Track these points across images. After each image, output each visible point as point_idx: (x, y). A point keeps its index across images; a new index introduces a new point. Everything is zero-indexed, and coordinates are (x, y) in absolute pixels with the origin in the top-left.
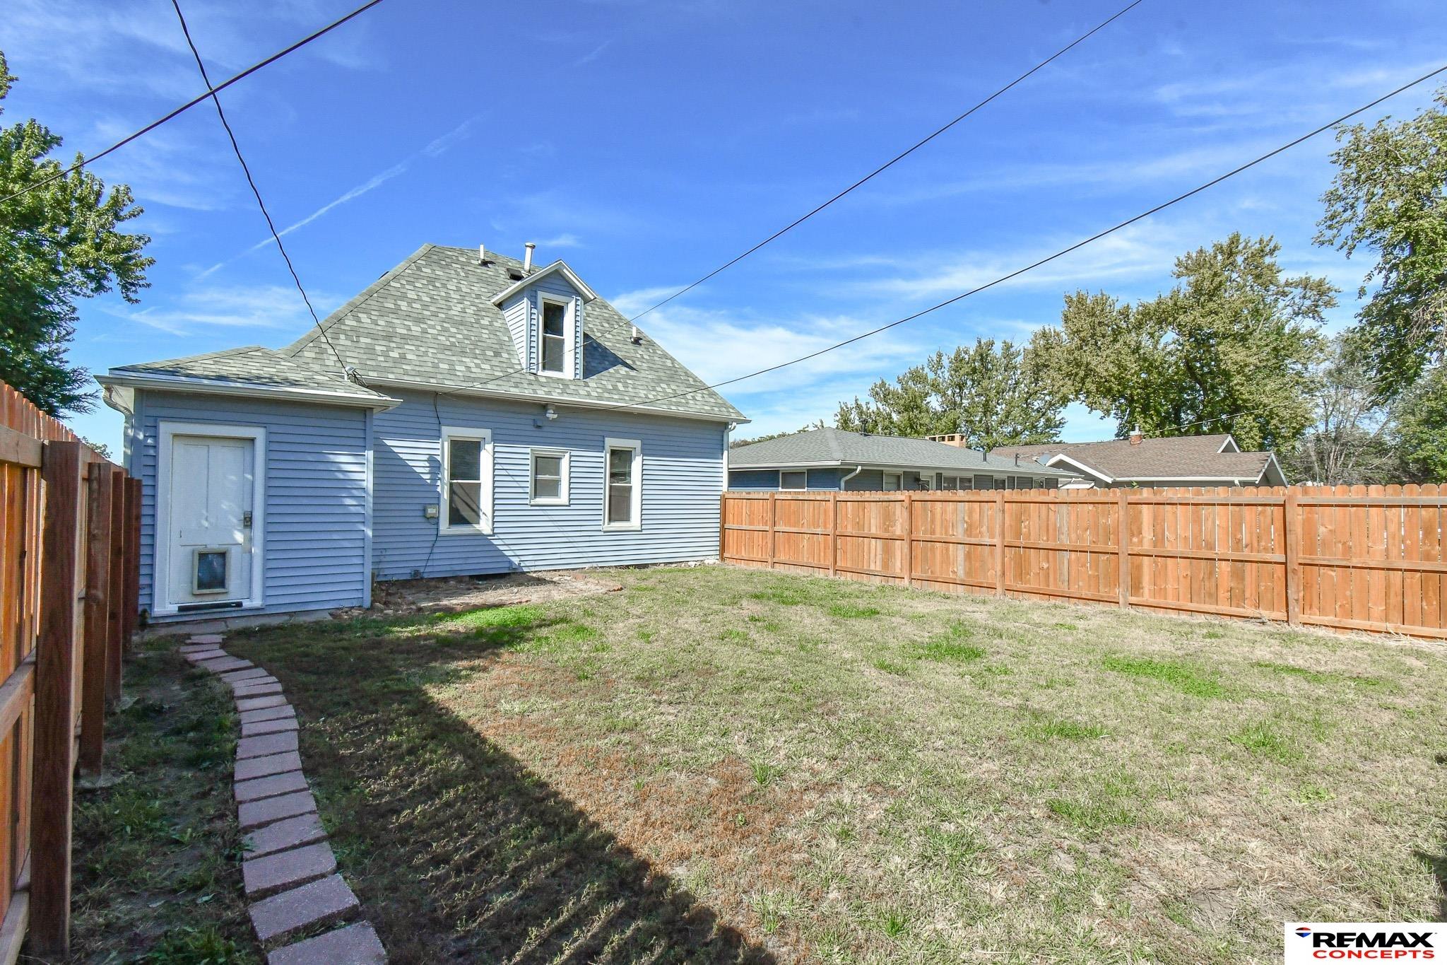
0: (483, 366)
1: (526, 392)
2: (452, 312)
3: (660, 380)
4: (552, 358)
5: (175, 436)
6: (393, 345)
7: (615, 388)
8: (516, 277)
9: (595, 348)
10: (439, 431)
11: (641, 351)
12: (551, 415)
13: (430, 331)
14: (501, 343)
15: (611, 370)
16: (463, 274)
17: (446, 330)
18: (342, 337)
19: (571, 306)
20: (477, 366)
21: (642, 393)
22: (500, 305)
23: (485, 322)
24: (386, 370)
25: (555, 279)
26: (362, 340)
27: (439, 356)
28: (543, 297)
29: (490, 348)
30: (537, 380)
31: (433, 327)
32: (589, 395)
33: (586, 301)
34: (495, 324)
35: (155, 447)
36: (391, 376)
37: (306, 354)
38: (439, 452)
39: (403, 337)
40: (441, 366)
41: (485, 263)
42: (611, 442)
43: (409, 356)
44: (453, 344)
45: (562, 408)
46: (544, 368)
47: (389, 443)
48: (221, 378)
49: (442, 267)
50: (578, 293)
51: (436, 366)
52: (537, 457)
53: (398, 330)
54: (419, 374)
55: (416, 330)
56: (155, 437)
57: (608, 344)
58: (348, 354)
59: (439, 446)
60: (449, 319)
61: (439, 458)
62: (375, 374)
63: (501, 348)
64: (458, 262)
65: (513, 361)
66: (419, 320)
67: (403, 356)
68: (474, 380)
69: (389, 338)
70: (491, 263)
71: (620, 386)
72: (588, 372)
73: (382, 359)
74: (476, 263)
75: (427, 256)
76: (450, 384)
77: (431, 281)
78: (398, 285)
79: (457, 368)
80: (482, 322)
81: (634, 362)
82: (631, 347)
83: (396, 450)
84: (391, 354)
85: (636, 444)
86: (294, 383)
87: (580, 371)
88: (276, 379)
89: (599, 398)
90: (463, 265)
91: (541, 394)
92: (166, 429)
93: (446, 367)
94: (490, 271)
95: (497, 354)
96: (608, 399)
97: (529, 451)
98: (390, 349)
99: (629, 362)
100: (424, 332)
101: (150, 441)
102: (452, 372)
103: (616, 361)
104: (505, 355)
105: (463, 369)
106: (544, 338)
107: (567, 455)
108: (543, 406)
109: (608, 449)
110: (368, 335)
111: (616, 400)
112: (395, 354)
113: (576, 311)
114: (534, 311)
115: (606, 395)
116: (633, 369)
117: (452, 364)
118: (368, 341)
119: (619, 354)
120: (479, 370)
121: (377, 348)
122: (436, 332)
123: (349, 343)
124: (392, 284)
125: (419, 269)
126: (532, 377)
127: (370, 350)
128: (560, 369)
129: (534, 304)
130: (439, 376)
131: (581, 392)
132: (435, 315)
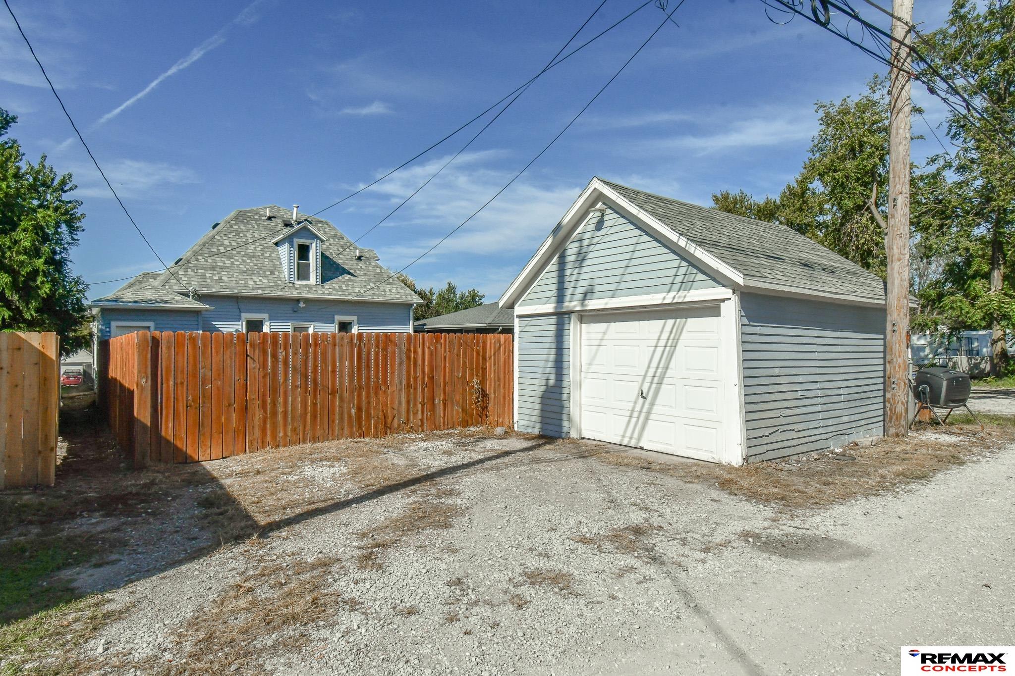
0: (264, 281)
1: (286, 294)
2: (249, 251)
3: (370, 281)
4: (303, 273)
5: (117, 327)
6: (215, 272)
7: (340, 287)
8: (287, 225)
9: (332, 265)
10: (240, 315)
11: (361, 264)
12: (302, 305)
13: (236, 263)
14: (275, 266)
15: (340, 278)
16: (256, 227)
17: (244, 261)
18: (189, 270)
19: (314, 245)
20: (261, 281)
21: (357, 290)
22: (277, 244)
23: (267, 255)
24: (212, 286)
25: (305, 232)
26: (200, 271)
27: (240, 277)
28: (297, 241)
29: (269, 270)
30: (294, 286)
31: (237, 260)
32: (323, 293)
33: (322, 241)
34: (273, 255)
35: (109, 332)
36: (214, 290)
37: (172, 281)
38: (240, 327)
39: (221, 268)
40: (241, 282)
41: (270, 218)
42: (339, 318)
43: (223, 278)
44: (248, 269)
45: (307, 301)
46: (298, 279)
47: (214, 323)
48: (135, 302)
49: (244, 224)
50: (317, 237)
51: (237, 283)
52: (295, 328)
53: (219, 264)
54: (228, 287)
55: (228, 263)
56: (110, 328)
57: (340, 262)
58: (192, 279)
59: (240, 323)
60: (247, 255)
61: (240, 330)
62: (205, 289)
63: (275, 269)
64: (253, 219)
65: (282, 276)
66: (230, 257)
67: (220, 279)
68: (258, 289)
69: (213, 269)
70: (274, 217)
71: (344, 287)
72: (325, 279)
73: (209, 281)
74: (264, 218)
75: (236, 218)
76: (245, 292)
77: (238, 233)
78: (219, 238)
79: (249, 283)
80: (265, 255)
81: (355, 271)
82: (355, 262)
83: (217, 326)
84: (214, 278)
85: (354, 318)
86: (166, 302)
87: (320, 280)
88: (158, 300)
89: (329, 295)
90: (256, 220)
91: (295, 294)
92: (114, 324)
93: (243, 282)
94: (272, 223)
95: (272, 273)
96: (335, 295)
97: (290, 324)
98: (214, 275)
99: (352, 271)
100: (233, 263)
101: (108, 329)
102: (246, 285)
103: (344, 271)
104: (277, 273)
105: (252, 283)
106: (298, 264)
107: (312, 326)
108: (298, 300)
109: (337, 322)
110: (203, 268)
111: (340, 295)
112: (216, 278)
113: (316, 247)
114: (292, 249)
115: (334, 292)
116: (354, 276)
117: (246, 280)
118: (203, 271)
119: (346, 267)
120: (261, 283)
121: (207, 275)
122: (238, 263)
123: (193, 273)
124: (216, 237)
125: (231, 226)
126: (291, 285)
127: (203, 276)
128: (307, 278)
129: (292, 245)
130: (239, 288)
131: (319, 292)
132: (239, 253)
